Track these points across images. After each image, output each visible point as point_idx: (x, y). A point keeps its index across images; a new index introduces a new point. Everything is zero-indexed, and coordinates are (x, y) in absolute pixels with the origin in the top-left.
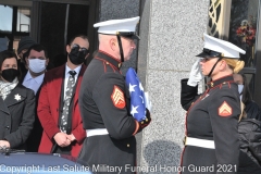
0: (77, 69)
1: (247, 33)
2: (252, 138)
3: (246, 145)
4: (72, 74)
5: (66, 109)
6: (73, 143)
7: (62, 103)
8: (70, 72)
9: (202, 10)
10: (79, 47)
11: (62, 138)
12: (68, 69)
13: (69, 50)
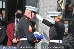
0: (18, 20)
1: (71, 8)
2: (71, 40)
3: (69, 42)
4: (17, 21)
5: (15, 32)
6: (18, 42)
7: (14, 30)
8: (16, 21)
9: (55, 2)
10: (19, 13)
11: (14, 40)
12: (16, 20)
13: (16, 14)
